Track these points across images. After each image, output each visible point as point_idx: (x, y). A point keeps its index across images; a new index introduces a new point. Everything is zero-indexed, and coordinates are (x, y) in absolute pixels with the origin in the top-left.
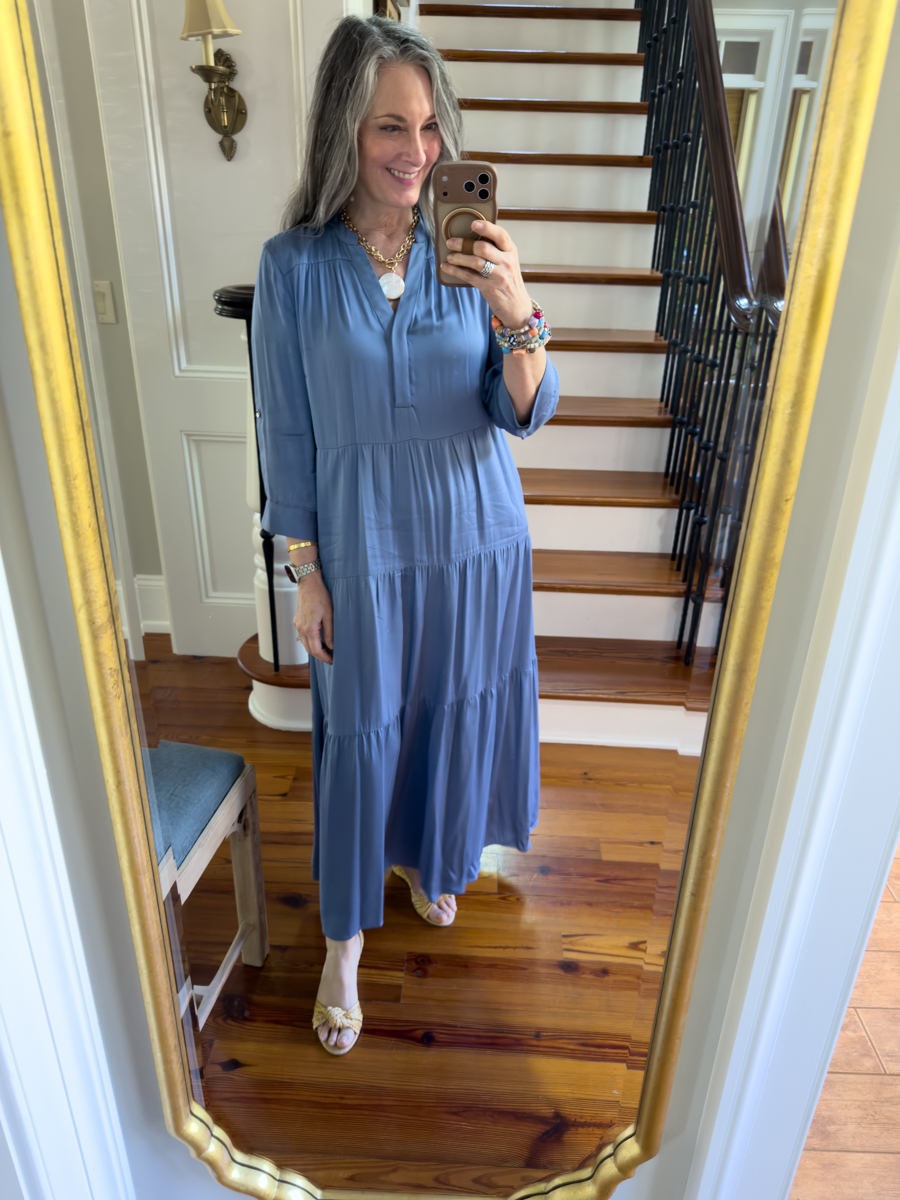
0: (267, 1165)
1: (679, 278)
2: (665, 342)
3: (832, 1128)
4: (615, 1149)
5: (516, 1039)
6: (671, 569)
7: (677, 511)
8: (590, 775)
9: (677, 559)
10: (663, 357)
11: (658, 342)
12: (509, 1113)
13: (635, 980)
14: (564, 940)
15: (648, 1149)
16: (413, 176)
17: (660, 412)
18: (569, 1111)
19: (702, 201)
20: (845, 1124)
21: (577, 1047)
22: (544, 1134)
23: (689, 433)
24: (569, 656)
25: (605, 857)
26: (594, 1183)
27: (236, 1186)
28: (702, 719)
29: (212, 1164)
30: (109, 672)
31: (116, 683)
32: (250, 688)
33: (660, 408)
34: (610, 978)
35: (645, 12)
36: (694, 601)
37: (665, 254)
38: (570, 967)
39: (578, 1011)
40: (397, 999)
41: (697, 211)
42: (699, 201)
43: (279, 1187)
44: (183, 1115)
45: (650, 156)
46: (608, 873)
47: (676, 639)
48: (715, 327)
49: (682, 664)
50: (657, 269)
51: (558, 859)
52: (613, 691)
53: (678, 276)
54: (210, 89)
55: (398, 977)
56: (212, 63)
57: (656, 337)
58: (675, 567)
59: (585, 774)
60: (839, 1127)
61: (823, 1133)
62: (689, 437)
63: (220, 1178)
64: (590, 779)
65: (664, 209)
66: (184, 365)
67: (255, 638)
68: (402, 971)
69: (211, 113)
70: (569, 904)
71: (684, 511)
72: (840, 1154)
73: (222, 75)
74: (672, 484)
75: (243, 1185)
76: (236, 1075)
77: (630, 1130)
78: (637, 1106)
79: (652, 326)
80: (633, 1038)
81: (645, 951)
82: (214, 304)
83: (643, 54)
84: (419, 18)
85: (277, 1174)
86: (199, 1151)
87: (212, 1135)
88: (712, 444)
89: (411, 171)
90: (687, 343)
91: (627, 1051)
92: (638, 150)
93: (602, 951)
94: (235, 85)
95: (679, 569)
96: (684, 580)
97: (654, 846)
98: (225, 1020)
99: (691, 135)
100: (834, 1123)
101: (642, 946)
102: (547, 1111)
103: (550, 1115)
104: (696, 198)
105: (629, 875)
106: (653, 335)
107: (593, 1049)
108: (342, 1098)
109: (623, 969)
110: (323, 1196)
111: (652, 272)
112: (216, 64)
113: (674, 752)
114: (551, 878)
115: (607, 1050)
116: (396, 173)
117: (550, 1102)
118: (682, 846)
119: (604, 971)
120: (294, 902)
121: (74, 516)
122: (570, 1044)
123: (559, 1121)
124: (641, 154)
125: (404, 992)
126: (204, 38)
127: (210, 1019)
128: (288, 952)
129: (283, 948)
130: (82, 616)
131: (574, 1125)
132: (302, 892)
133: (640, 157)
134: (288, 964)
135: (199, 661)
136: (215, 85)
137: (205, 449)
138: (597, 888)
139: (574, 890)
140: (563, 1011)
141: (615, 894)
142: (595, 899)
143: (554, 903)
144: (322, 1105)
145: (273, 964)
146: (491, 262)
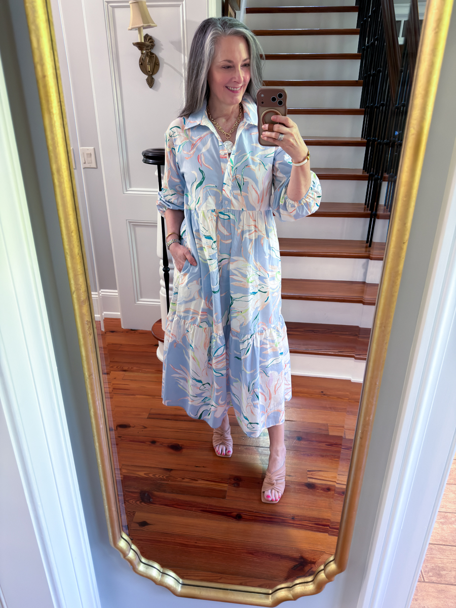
0: (156, 565)
2: (367, 175)
3: (443, 573)
4: (325, 567)
5: (283, 519)
8: (325, 392)
10: (366, 182)
11: (364, 174)
12: (278, 555)
14: (308, 473)
15: (341, 567)
16: (238, 89)
17: (365, 210)
18: (306, 555)
20: (451, 571)
21: (313, 525)
22: (295, 566)
25: (331, 433)
26: (314, 583)
27: (142, 574)
29: (130, 562)
30: (86, 322)
31: (89, 327)
32: (157, 345)
33: (365, 208)
34: (331, 493)
35: (360, 7)
37: (367, 131)
38: (311, 486)
39: (314, 508)
40: (224, 497)
41: (384, 108)
42: (385, 102)
43: (162, 576)
44: (118, 537)
45: (362, 80)
46: (332, 441)
50: (364, 138)
51: (307, 434)
53: (374, 141)
54: (142, 53)
55: (225, 487)
56: (143, 41)
57: (363, 172)
59: (322, 392)
60: (447, 572)
61: (438, 575)
63: (134, 569)
64: (324, 395)
65: (368, 107)
66: (128, 187)
67: (160, 321)
68: (227, 483)
69: (142, 65)
70: (311, 455)
72: (447, 586)
73: (148, 46)
75: (145, 573)
76: (145, 529)
77: (332, 558)
79: (361, 167)
82: (142, 157)
83: (359, 29)
84: (246, 14)
85: (161, 570)
86: (125, 555)
87: (131, 548)
89: (237, 87)
90: (378, 175)
92: (356, 77)
93: (327, 479)
94: (153, 51)
98: (141, 502)
99: (382, 69)
100: (445, 570)
102: (297, 555)
103: (298, 557)
107: (321, 527)
108: (196, 543)
110: (182, 582)
111: (362, 139)
112: (145, 41)
113: (350, 381)
114: (302, 442)
116: (230, 88)
117: (298, 551)
119: (328, 489)
120: (176, 448)
121: (71, 250)
122: (310, 523)
123: (302, 560)
124: (357, 79)
125: (227, 494)
126: (139, 29)
127: (134, 502)
128: (172, 472)
129: (170, 470)
130: (75, 296)
131: (310, 563)
132: (180, 444)
133: (357, 81)
134: (172, 478)
135: (133, 332)
136: (144, 52)
137: (138, 229)
138: (326, 448)
139: (315, 448)
140: (307, 507)
141: (335, 452)
142: (324, 454)
143: (304, 455)
144: (186, 546)
145: (165, 477)
146: (282, 134)
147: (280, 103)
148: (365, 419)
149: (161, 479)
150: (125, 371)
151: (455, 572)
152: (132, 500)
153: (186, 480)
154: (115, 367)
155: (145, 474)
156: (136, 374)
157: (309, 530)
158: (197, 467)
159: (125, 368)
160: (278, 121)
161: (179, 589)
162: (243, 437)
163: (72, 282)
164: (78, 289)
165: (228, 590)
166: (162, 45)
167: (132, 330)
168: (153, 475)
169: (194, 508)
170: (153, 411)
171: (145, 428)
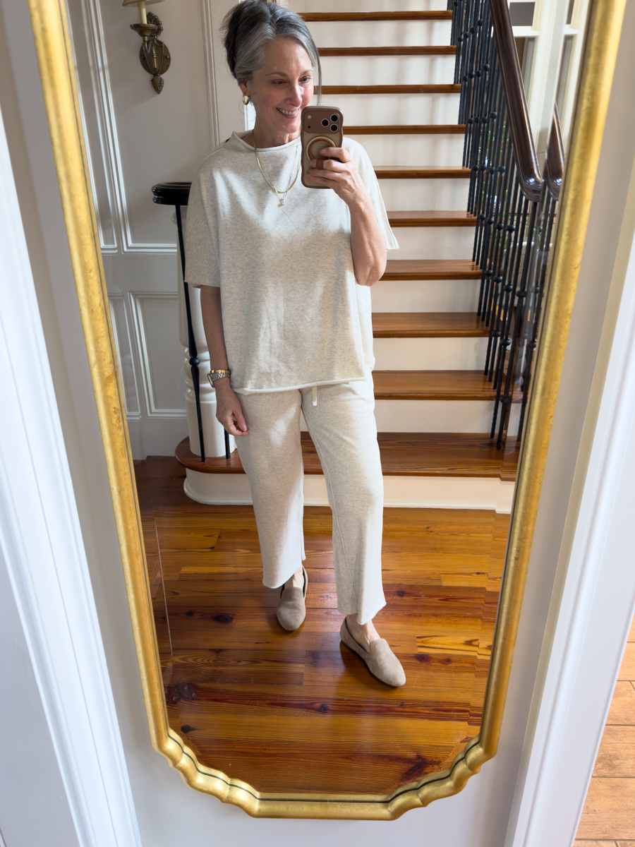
0: (221, 775)
1: (483, 170)
2: (474, 218)
3: (616, 762)
4: (465, 755)
5: (388, 707)
6: (485, 381)
7: (487, 339)
8: (431, 529)
9: (488, 374)
10: (474, 229)
11: (469, 218)
12: (384, 756)
13: (471, 666)
14: (418, 640)
15: (489, 751)
17: (473, 269)
18: (425, 754)
19: (498, 112)
20: (626, 759)
21: (431, 712)
22: (410, 770)
23: (495, 281)
24: (413, 445)
25: (445, 584)
27: (200, 788)
28: (511, 486)
29: (184, 772)
30: (113, 410)
32: (184, 477)
33: (473, 265)
34: (453, 665)
36: (502, 402)
37: (472, 155)
38: (423, 658)
39: (431, 688)
40: (300, 683)
41: (495, 120)
43: (230, 789)
44: (164, 737)
45: (459, 85)
46: (447, 594)
47: (490, 431)
48: (510, 211)
49: (494, 448)
50: (467, 166)
52: (446, 468)
54: (144, 41)
55: (301, 668)
56: (145, 21)
57: (468, 214)
58: (488, 379)
59: (428, 528)
60: (622, 761)
61: (610, 766)
62: (495, 283)
63: (190, 782)
64: (431, 532)
65: (470, 122)
66: (130, 244)
67: (187, 440)
68: (303, 663)
69: (145, 60)
70: (420, 616)
71: (493, 338)
72: (623, 779)
73: (153, 30)
74: (483, 319)
75: (206, 787)
76: (188, 736)
79: (465, 207)
80: (472, 704)
81: (478, 646)
82: (153, 194)
83: (451, 11)
85: (229, 780)
86: (175, 762)
87: (183, 751)
88: (512, 287)
90: (491, 217)
91: (468, 714)
92: (450, 80)
93: (445, 647)
94: (162, 38)
95: (490, 380)
96: (495, 388)
97: (480, 575)
100: (618, 759)
101: (474, 643)
102: (412, 755)
103: (413, 757)
104: (494, 111)
105: (462, 596)
106: (466, 213)
107: (442, 713)
108: (265, 749)
109: (461, 659)
110: (261, 796)
111: (463, 168)
112: (148, 23)
113: (493, 511)
114: (405, 598)
115: (452, 713)
116: (283, 111)
117: (413, 748)
119: (447, 661)
122: (426, 710)
123: (420, 761)
124: (452, 83)
125: (305, 678)
126: (139, 4)
128: (221, 653)
129: (218, 651)
130: (95, 371)
131: (431, 764)
132: (229, 613)
133: (452, 85)
134: (221, 662)
136: (147, 38)
137: (147, 305)
138: (440, 605)
139: (423, 606)
140: (420, 687)
141: (453, 608)
142: (439, 612)
143: (409, 615)
144: (251, 754)
145: (211, 662)
147: (334, 128)
148: (521, 530)
149: (206, 665)
151: (632, 760)
153: (243, 663)
155: (181, 659)
157: (426, 718)
158: (258, 643)
160: (329, 155)
161: (256, 806)
162: (321, 597)
163: (91, 348)
165: (326, 801)
168: (194, 660)
169: (258, 702)
170: (185, 570)
171: (176, 594)
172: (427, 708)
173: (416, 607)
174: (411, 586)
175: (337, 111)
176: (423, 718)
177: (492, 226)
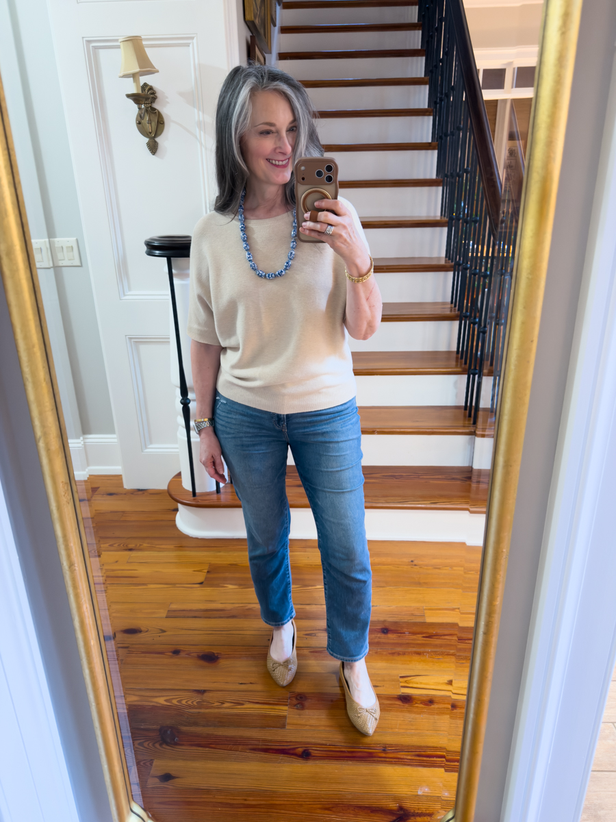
1: (459, 220)
2: (451, 264)
3: (601, 813)
5: (370, 753)
6: (465, 416)
7: (466, 376)
8: (415, 562)
9: (468, 410)
10: (451, 274)
11: (447, 264)
12: (366, 807)
14: (401, 680)
16: (284, 163)
17: (451, 311)
18: (408, 805)
19: (472, 168)
21: (413, 758)
23: (472, 323)
24: (397, 478)
25: (428, 620)
28: (482, 519)
30: (61, 483)
31: (66, 491)
32: (177, 510)
33: (451, 308)
34: (435, 706)
35: (428, 51)
37: (449, 205)
38: (406, 699)
39: (413, 731)
40: (283, 726)
41: (469, 175)
42: (470, 169)
44: (125, 813)
45: (436, 142)
46: (431, 631)
50: (445, 216)
53: (458, 219)
54: (140, 108)
55: (284, 710)
56: (140, 92)
57: (446, 261)
58: (467, 415)
59: (412, 561)
62: (472, 325)
64: (415, 565)
65: (446, 176)
66: (127, 291)
67: (179, 474)
68: (287, 705)
69: (140, 124)
70: (404, 654)
71: (471, 376)
73: (147, 99)
74: (462, 358)
76: (169, 785)
77: (451, 814)
78: (454, 799)
79: (443, 254)
82: (145, 248)
83: (428, 78)
84: (279, 61)
89: (283, 159)
90: (467, 263)
92: (428, 138)
93: (428, 687)
94: (155, 106)
96: (474, 423)
98: (161, 745)
102: (393, 805)
103: (396, 808)
104: (468, 166)
105: (446, 632)
106: (444, 259)
107: (425, 759)
108: (246, 800)
109: (443, 699)
111: (441, 218)
112: (143, 92)
113: (464, 544)
114: (390, 635)
115: (435, 759)
116: (274, 162)
117: (396, 798)
118: (474, 610)
119: (430, 702)
120: (210, 658)
121: (34, 374)
122: (408, 755)
123: (402, 812)
124: (430, 141)
125: (288, 721)
126: (134, 76)
127: (150, 745)
128: (206, 694)
129: (202, 692)
130: (41, 444)
131: (414, 816)
132: (215, 652)
133: (430, 143)
134: (205, 703)
135: (140, 493)
136: (143, 106)
137: (142, 348)
138: (424, 642)
139: (408, 643)
140: (402, 731)
141: (436, 646)
142: (421, 650)
143: (393, 654)
144: (231, 806)
145: (195, 703)
146: (331, 225)
147: (329, 179)
149: (190, 707)
150: (131, 550)
152: (147, 743)
153: (227, 705)
154: (116, 545)
155: (166, 701)
156: (146, 553)
157: (409, 765)
158: (241, 684)
159: (131, 546)
160: (325, 207)
163: (37, 423)
164: (45, 434)
166: (167, 98)
167: (139, 490)
168: (178, 701)
169: (240, 747)
170: (174, 607)
171: (163, 631)
172: (410, 753)
173: (400, 645)
174: (396, 623)
175: (332, 161)
176: (405, 765)
177: (468, 271)
